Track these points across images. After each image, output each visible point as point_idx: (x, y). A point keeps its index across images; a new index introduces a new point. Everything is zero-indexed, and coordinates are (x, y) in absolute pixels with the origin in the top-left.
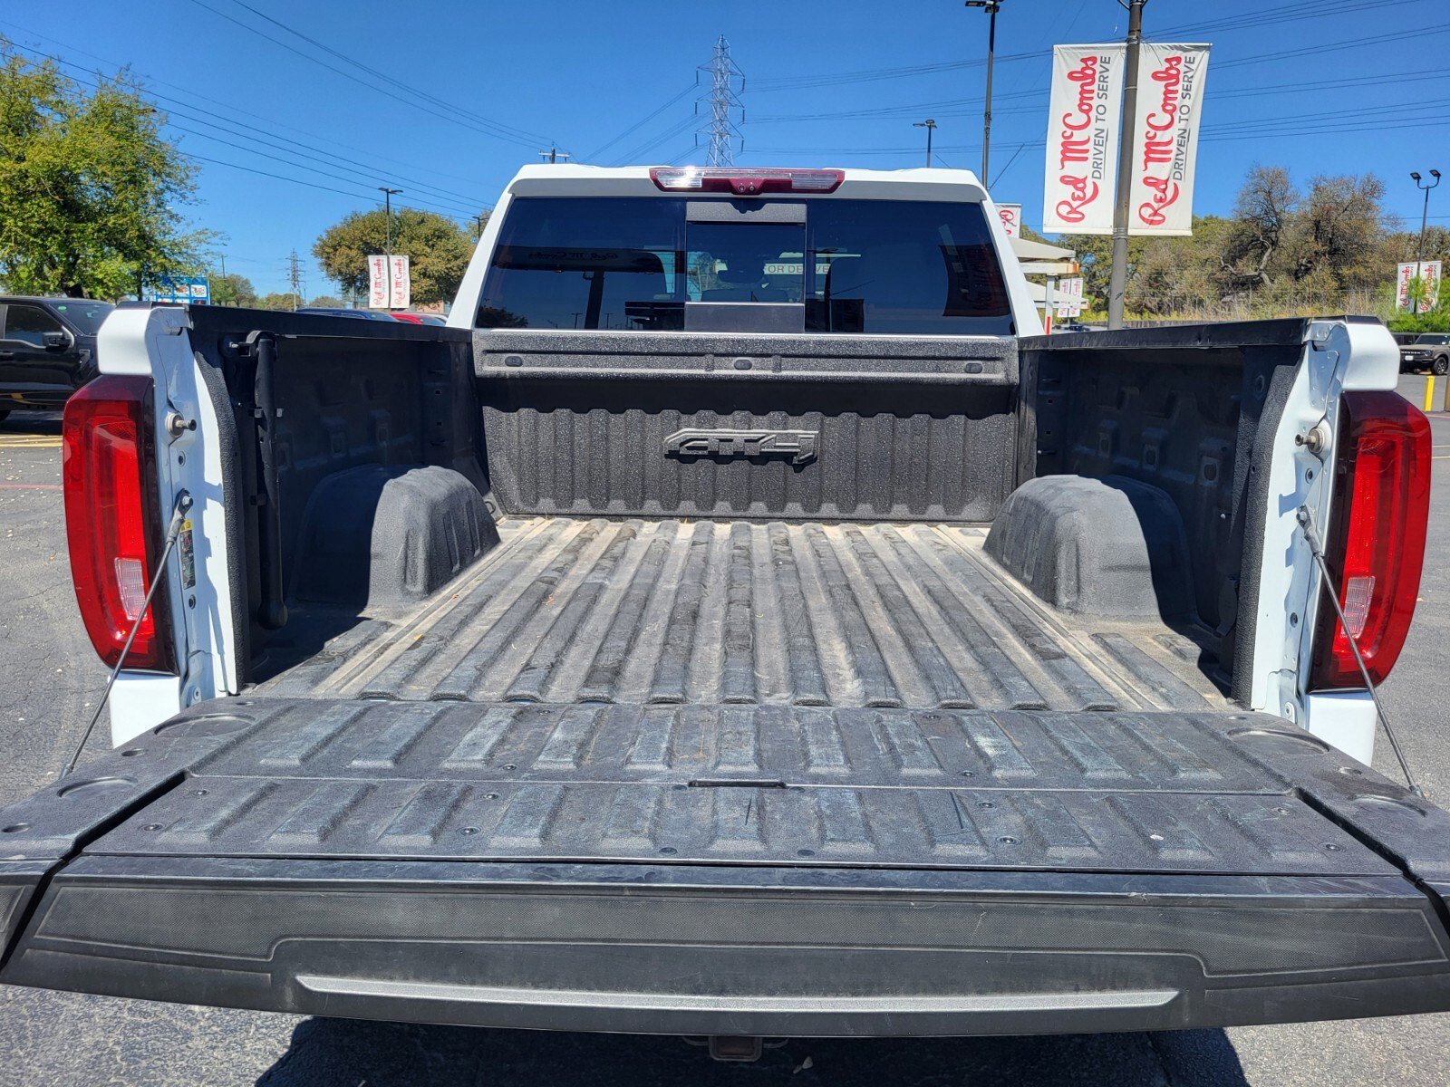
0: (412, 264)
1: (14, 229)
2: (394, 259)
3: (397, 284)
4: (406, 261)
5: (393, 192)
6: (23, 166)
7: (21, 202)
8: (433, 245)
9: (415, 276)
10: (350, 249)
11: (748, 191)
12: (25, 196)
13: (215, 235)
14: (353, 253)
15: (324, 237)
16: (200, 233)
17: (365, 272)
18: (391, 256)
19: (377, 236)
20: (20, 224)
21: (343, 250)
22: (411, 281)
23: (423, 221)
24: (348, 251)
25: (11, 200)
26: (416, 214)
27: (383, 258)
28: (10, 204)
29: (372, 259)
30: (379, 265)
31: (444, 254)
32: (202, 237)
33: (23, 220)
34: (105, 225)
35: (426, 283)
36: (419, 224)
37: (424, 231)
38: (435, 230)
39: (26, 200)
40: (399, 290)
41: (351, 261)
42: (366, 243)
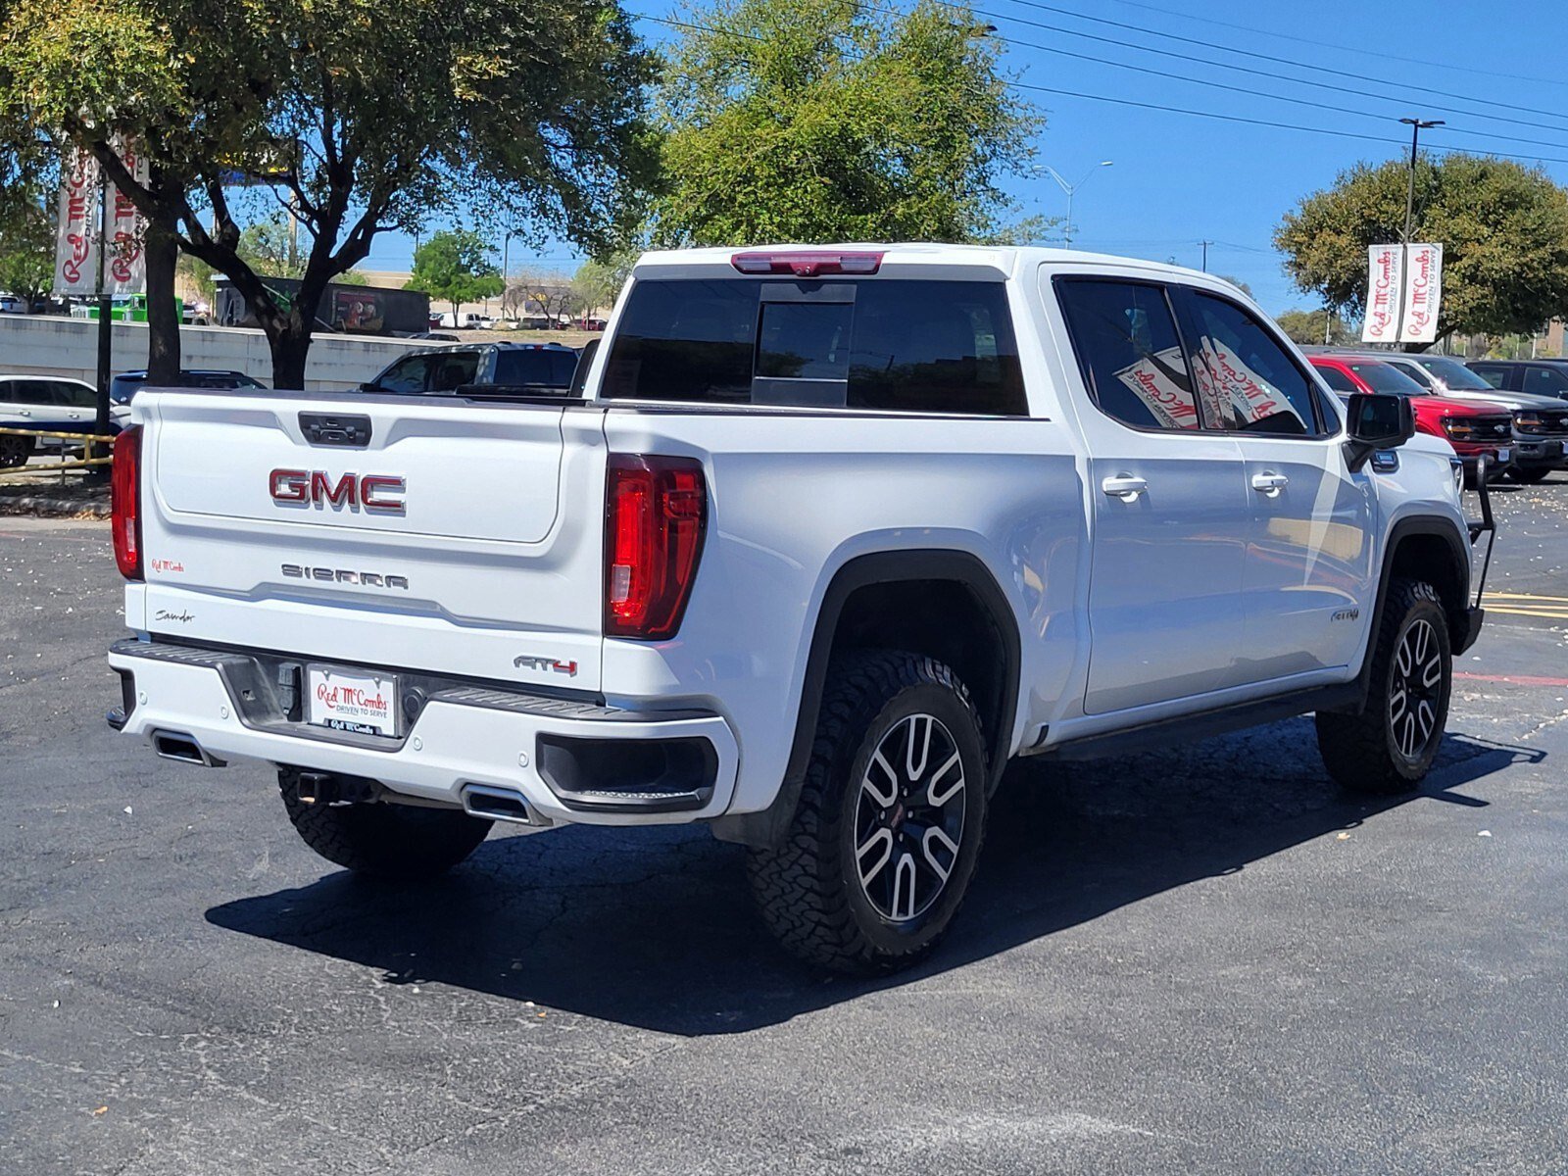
0: (1449, 258)
1: (769, 228)
2: (1415, 250)
3: (1417, 297)
4: (1437, 253)
5: (1427, 125)
6: (788, 133)
7: (781, 187)
8: (1497, 223)
9: (1454, 280)
10: (1339, 233)
11: (804, 274)
12: (788, 175)
13: (1054, 223)
14: (1343, 241)
15: (1298, 214)
16: (1030, 224)
17: (1360, 276)
18: (1409, 245)
19: (1393, 208)
20: (777, 219)
21: (1327, 236)
22: (1445, 291)
23: (1483, 175)
24: (1334, 238)
25: (768, 184)
26: (1471, 164)
27: (1396, 249)
28: (767, 191)
29: (1375, 252)
30: (1386, 261)
31: (1515, 239)
32: (1034, 229)
33: (780, 214)
34: (891, 215)
35: (1472, 294)
36: (1476, 181)
37: (1487, 194)
38: (1503, 193)
39: (787, 184)
40: (1419, 308)
41: (1337, 256)
42: (1369, 222)
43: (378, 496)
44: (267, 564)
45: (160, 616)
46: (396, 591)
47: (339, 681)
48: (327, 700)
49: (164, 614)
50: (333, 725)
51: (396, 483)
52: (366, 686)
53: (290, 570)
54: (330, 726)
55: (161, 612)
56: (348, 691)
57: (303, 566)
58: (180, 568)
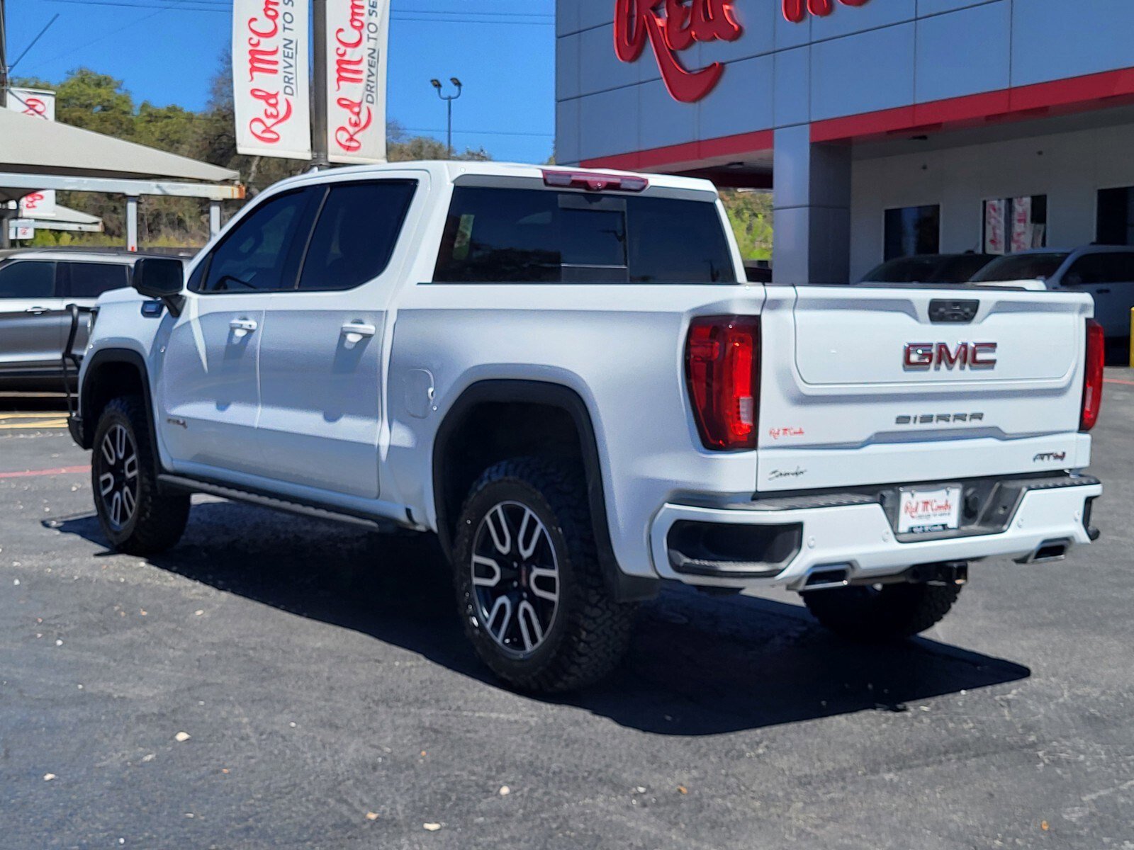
43: (980, 356)
44: (884, 417)
45: (774, 475)
46: (976, 423)
47: (921, 496)
48: (911, 513)
49: (777, 474)
50: (914, 530)
51: (992, 346)
52: (938, 496)
53: (902, 420)
54: (913, 532)
55: (774, 472)
56: (926, 503)
57: (912, 415)
58: (801, 432)
